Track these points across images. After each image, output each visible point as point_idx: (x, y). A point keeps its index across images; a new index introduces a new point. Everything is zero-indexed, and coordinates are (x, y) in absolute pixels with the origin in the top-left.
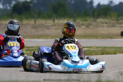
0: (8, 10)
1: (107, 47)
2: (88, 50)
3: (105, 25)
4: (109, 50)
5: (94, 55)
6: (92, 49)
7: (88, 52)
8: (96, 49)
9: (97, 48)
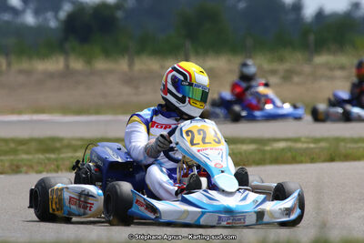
0: (51, 29)
1: (344, 140)
2: (290, 149)
3: (338, 73)
4: (350, 148)
5: (306, 162)
6: (299, 145)
7: (289, 154)
8: (312, 145)
9: (316, 141)
